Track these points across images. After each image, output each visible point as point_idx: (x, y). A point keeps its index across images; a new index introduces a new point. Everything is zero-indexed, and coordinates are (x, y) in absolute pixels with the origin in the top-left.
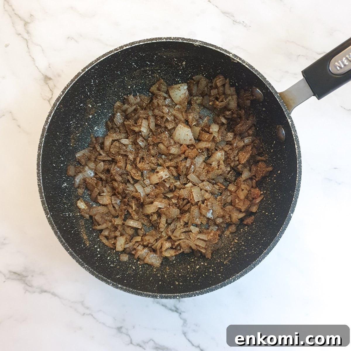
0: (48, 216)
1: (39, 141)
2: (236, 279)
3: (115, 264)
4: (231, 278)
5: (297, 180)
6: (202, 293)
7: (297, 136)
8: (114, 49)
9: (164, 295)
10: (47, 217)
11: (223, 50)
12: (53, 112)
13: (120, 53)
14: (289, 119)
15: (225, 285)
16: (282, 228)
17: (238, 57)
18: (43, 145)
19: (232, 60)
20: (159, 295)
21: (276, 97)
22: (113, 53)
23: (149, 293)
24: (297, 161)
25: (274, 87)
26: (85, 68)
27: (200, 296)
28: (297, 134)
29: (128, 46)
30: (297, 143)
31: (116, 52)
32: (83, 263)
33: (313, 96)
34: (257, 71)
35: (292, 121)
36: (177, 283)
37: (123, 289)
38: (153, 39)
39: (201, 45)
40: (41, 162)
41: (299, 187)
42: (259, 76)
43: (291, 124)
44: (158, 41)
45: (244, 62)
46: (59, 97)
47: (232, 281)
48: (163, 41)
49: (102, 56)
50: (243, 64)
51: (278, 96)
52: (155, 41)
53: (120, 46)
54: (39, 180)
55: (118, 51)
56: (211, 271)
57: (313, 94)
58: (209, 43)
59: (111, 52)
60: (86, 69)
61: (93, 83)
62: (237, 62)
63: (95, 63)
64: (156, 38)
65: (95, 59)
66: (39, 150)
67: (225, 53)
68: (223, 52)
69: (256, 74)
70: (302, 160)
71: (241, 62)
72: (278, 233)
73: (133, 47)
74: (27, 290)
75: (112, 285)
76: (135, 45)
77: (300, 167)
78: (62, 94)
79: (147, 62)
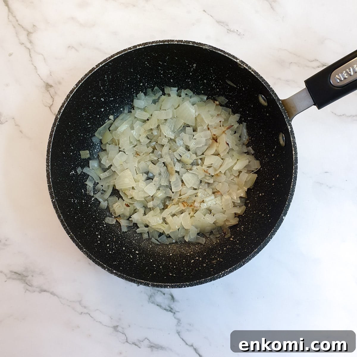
0: (54, 200)
1: (51, 129)
2: (226, 274)
3: (113, 251)
4: (220, 273)
5: (292, 184)
6: (192, 285)
7: (295, 143)
8: (128, 48)
9: (155, 283)
10: (52, 201)
11: (231, 56)
12: (66, 103)
13: (133, 52)
14: (289, 126)
15: (214, 279)
16: (273, 229)
17: (245, 63)
18: (54, 133)
19: (240, 66)
20: (151, 283)
21: (278, 103)
22: (127, 52)
23: (142, 281)
24: (294, 167)
25: (277, 94)
27: (190, 287)
28: (295, 141)
29: (141, 46)
30: (294, 149)
31: (129, 51)
32: (82, 247)
33: (314, 106)
34: (262, 77)
35: (291, 128)
36: (171, 274)
37: (118, 275)
38: (166, 41)
39: (211, 49)
40: (51, 149)
41: (293, 191)
42: (263, 83)
43: (291, 130)
44: (170, 43)
45: (250, 68)
46: (73, 89)
47: (222, 276)
48: (174, 43)
49: (116, 53)
50: (249, 70)
52: (167, 43)
53: (134, 45)
54: (48, 166)
55: (131, 50)
56: (205, 266)
57: (314, 104)
58: (219, 48)
59: (125, 50)
60: (100, 65)
61: (106, 79)
62: (243, 68)
63: (109, 60)
64: (168, 40)
65: (110, 56)
66: (50, 138)
68: (231, 58)
69: (261, 80)
70: (298, 166)
71: (247, 68)
72: (269, 234)
73: (146, 47)
75: (108, 270)
76: (148, 45)
77: (296, 172)
78: (76, 87)
79: (160, 62)
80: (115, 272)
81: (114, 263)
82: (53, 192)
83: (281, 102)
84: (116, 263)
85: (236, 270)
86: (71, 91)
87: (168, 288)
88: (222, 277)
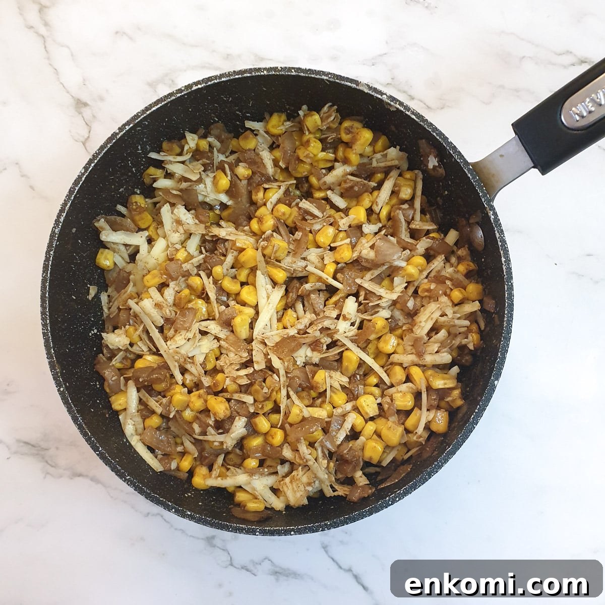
0: (62, 389)
1: (45, 255)
2: (397, 499)
4: (388, 498)
5: (506, 319)
6: (336, 525)
7: (504, 242)
8: (176, 91)
9: (267, 528)
10: (59, 390)
11: (371, 88)
12: (69, 204)
13: (186, 96)
14: (490, 210)
15: (377, 511)
16: (478, 406)
17: (398, 100)
18: (50, 262)
19: (387, 107)
20: (258, 528)
21: (466, 170)
22: (174, 98)
23: (241, 526)
24: (506, 286)
25: (463, 154)
26: (125, 125)
27: (333, 530)
28: (504, 238)
29: (201, 84)
30: (504, 253)
31: (179, 95)
32: (123, 473)
33: (533, 169)
34: (431, 124)
35: (495, 214)
37: (195, 518)
38: (245, 71)
39: (331, 80)
40: (47, 293)
41: (509, 332)
42: (435, 134)
43: (494, 219)
44: (253, 74)
45: (409, 109)
46: (80, 177)
47: (390, 503)
48: (262, 73)
49: (155, 102)
50: (407, 113)
51: (469, 170)
52: (249, 75)
53: (187, 84)
54: (45, 325)
55: (183, 94)
57: (533, 165)
58: (346, 76)
59: (171, 95)
60: (126, 127)
61: (140, 152)
62: (395, 109)
63: (143, 116)
64: (250, 69)
65: (143, 107)
66: (44, 272)
67: (373, 94)
68: (370, 92)
69: (430, 130)
70: (514, 284)
71: (402, 109)
72: (472, 416)
73: (209, 85)
74: (48, 473)
75: (175, 512)
76: (212, 82)
77: (511, 296)
78: (84, 172)
79: (238, 112)
80: (189, 513)
81: (186, 495)
82: (59, 374)
83: (471, 167)
84: (190, 494)
85: (416, 490)
86: (75, 181)
87: (291, 535)
88: (392, 504)
